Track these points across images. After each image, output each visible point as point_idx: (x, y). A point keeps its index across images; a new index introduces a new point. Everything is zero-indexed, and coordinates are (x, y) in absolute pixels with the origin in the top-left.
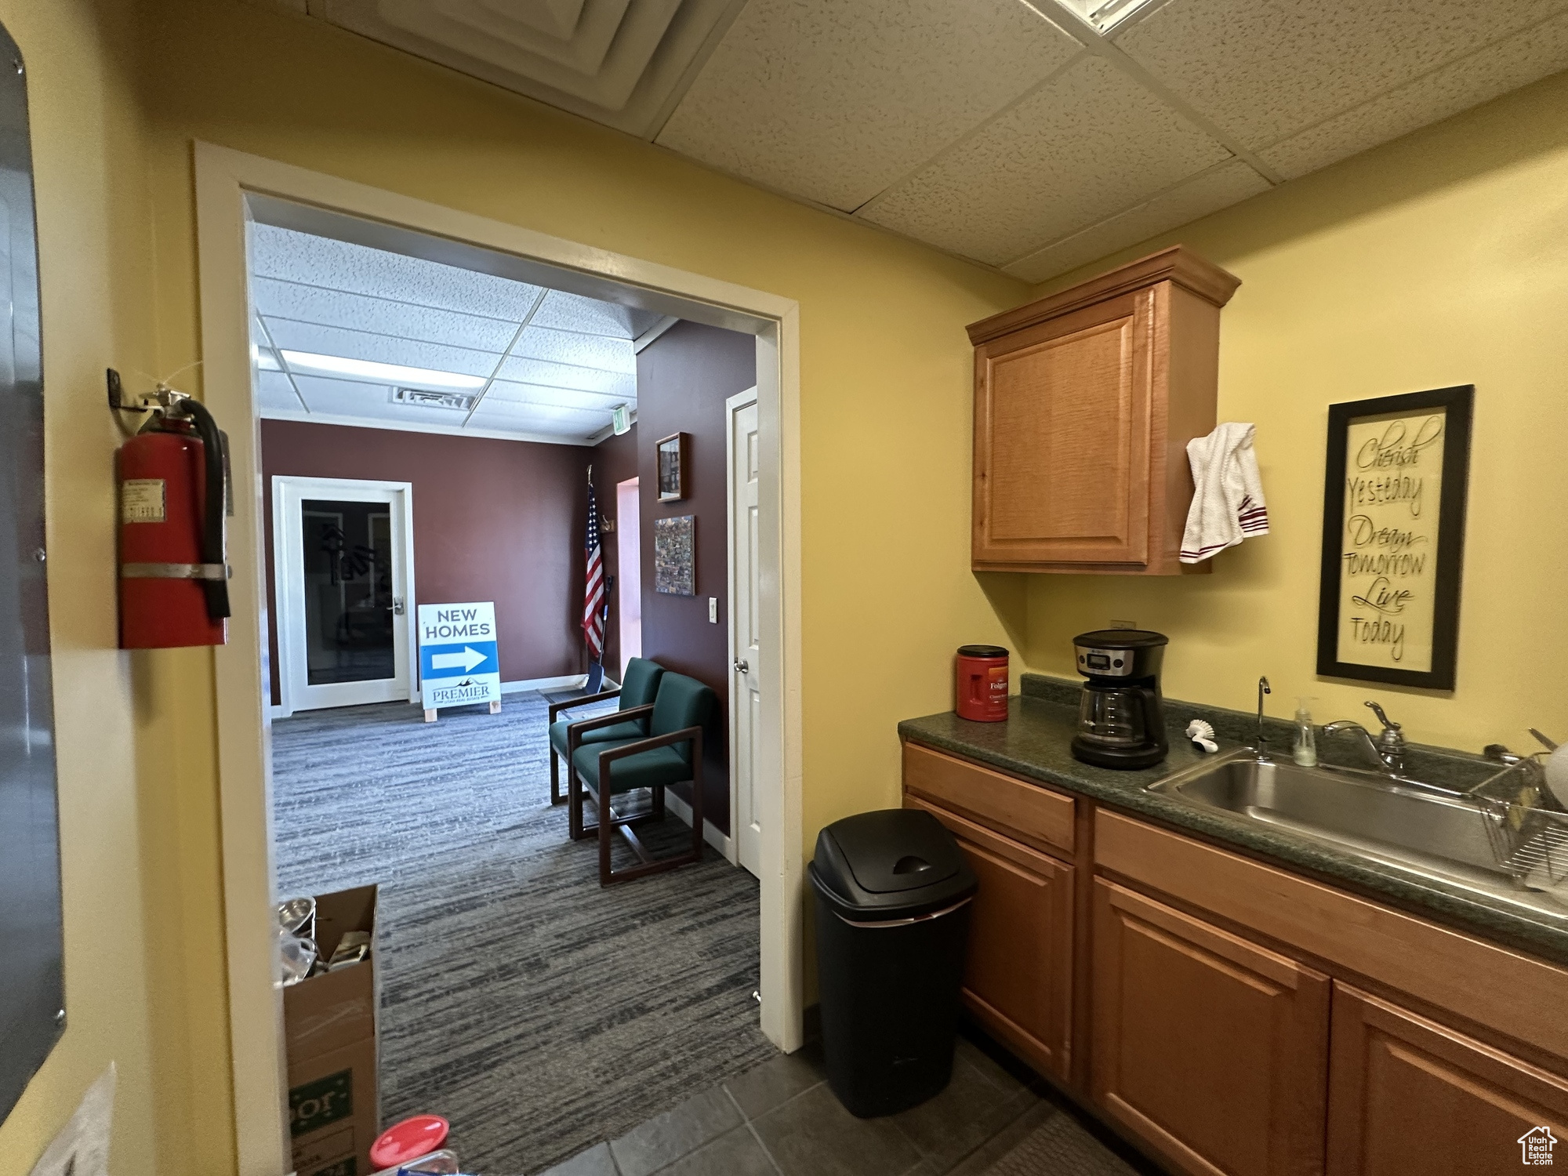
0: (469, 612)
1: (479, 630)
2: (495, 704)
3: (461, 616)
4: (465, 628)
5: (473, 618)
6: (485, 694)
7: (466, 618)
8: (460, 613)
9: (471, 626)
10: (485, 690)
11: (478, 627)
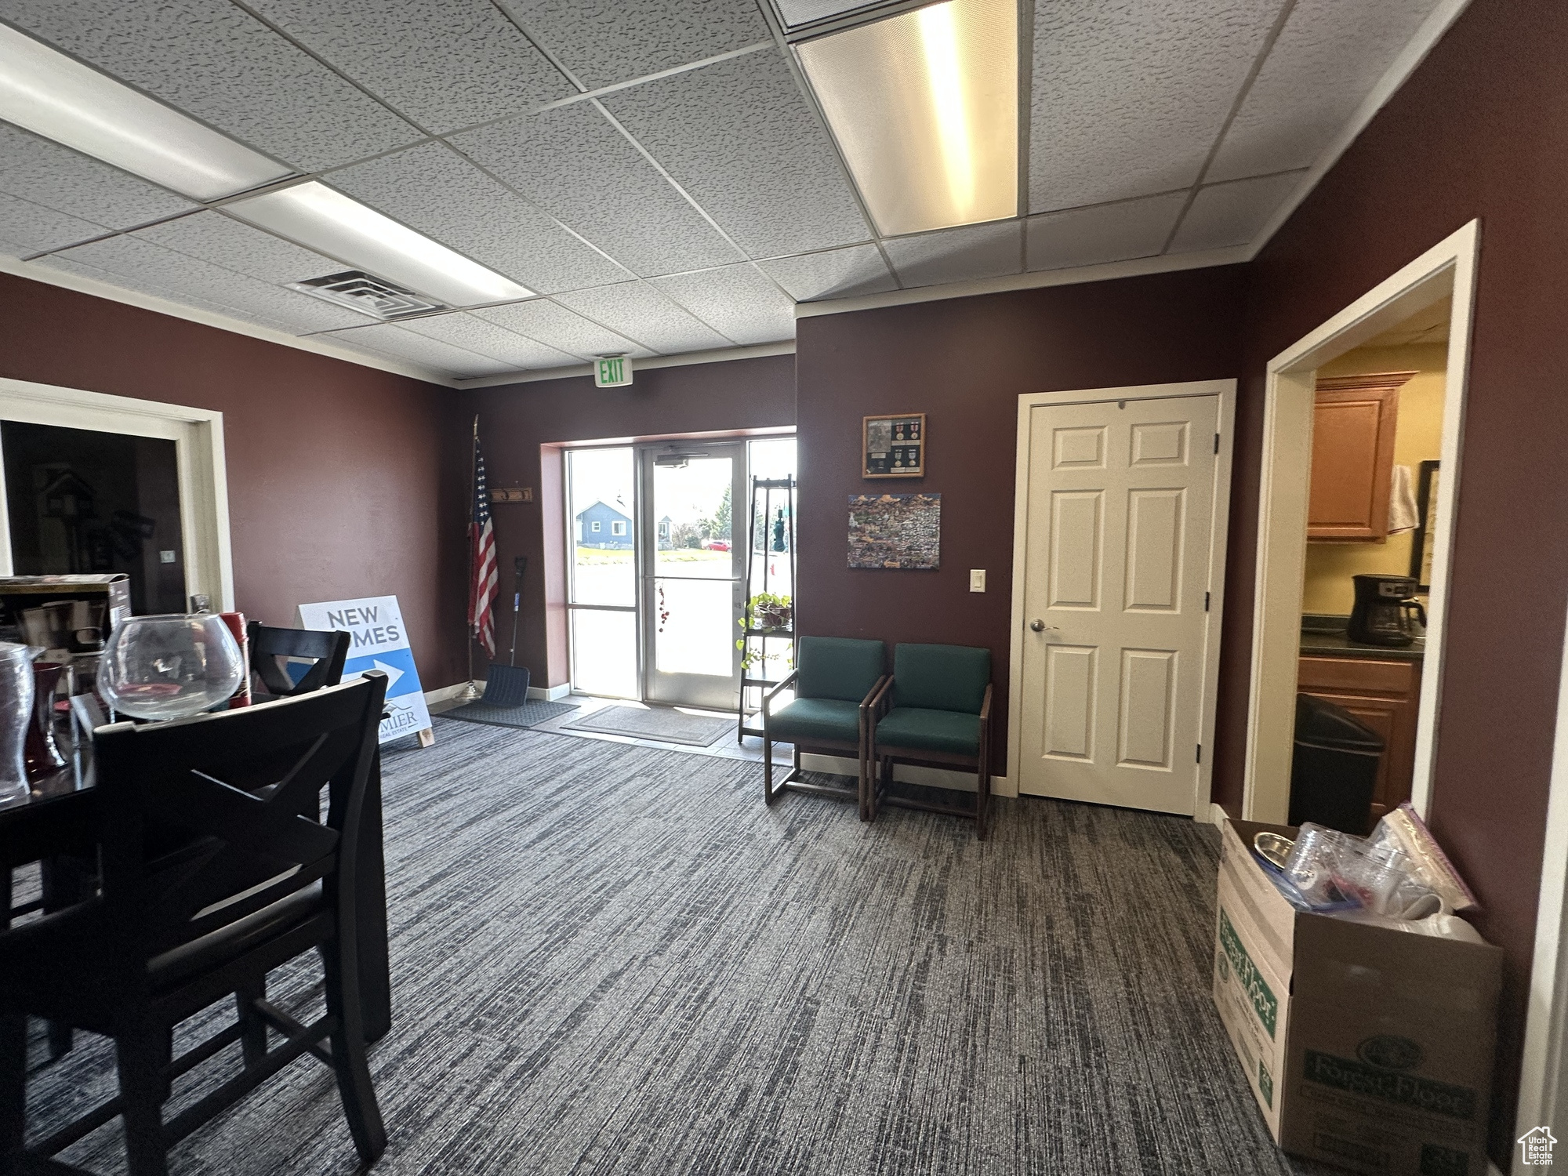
0: (368, 610)
1: (387, 636)
2: (426, 733)
3: (360, 618)
4: (368, 634)
5: (374, 618)
6: (413, 722)
7: (366, 619)
8: (357, 613)
9: (375, 630)
10: (411, 717)
11: (384, 632)
